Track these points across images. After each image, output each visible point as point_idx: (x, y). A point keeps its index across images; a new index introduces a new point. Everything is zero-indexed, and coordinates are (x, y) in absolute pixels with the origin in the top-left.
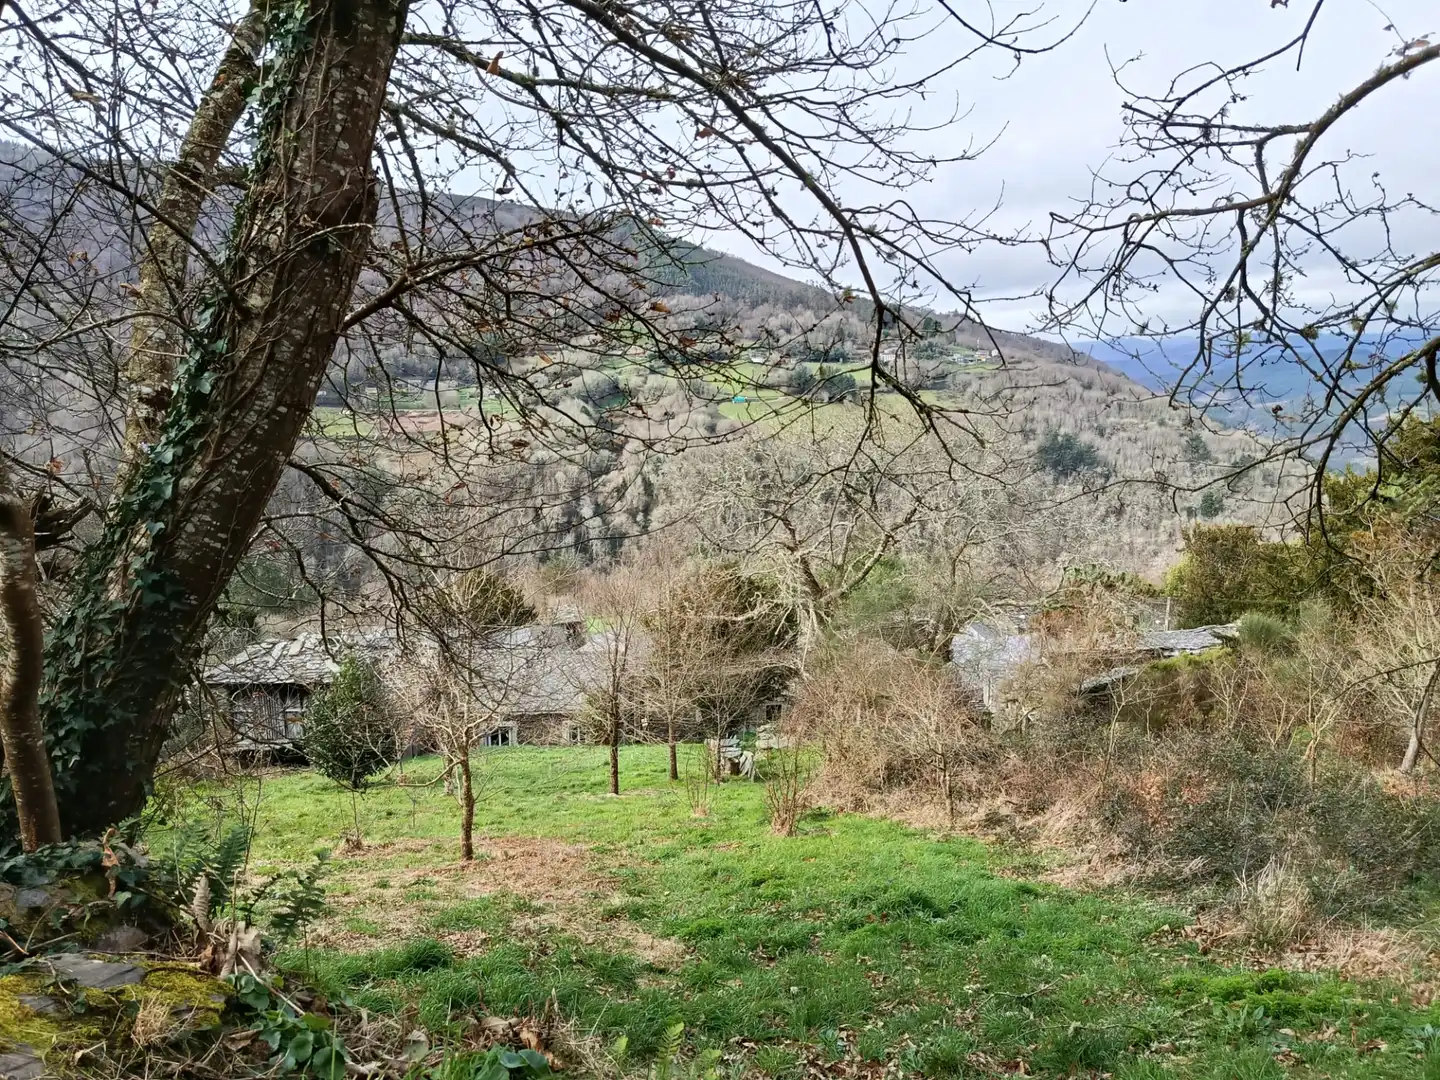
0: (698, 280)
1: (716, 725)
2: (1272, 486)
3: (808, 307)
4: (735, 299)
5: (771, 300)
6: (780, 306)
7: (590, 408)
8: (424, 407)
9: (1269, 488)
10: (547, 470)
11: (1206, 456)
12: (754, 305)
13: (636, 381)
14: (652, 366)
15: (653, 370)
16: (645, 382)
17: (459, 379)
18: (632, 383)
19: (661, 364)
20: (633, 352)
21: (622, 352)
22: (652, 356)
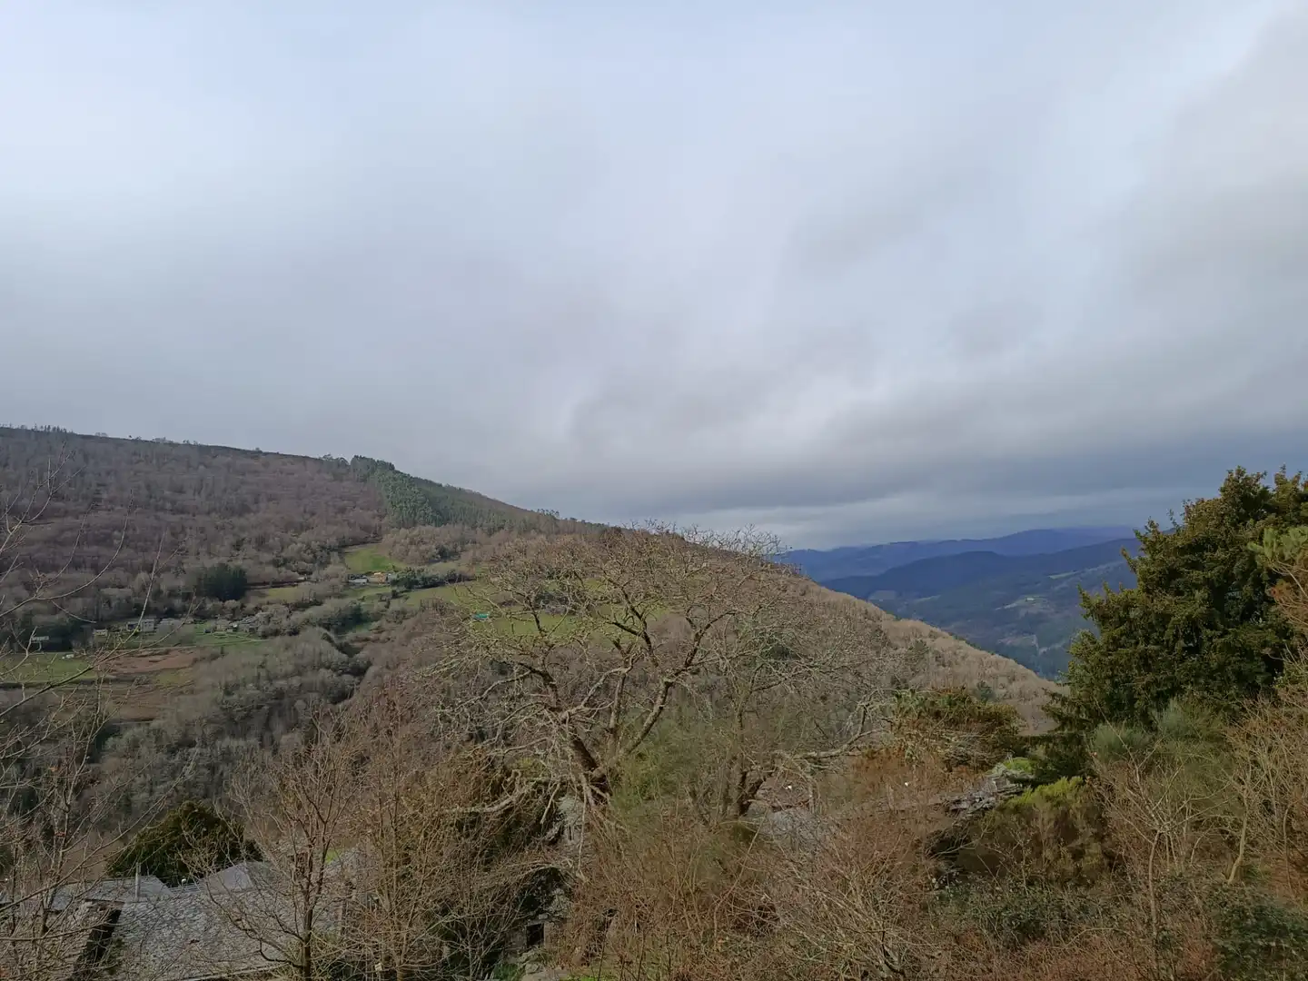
0: (439, 512)
1: (467, 962)
2: (944, 666)
3: (541, 532)
4: (474, 527)
5: (506, 528)
6: (515, 532)
7: (332, 635)
8: (156, 646)
9: (942, 668)
10: (286, 701)
11: (887, 643)
12: (491, 532)
13: (379, 605)
14: (394, 591)
15: (395, 595)
16: (387, 607)
17: (195, 615)
18: (375, 609)
19: (403, 588)
20: (376, 580)
21: (365, 581)
22: (395, 583)
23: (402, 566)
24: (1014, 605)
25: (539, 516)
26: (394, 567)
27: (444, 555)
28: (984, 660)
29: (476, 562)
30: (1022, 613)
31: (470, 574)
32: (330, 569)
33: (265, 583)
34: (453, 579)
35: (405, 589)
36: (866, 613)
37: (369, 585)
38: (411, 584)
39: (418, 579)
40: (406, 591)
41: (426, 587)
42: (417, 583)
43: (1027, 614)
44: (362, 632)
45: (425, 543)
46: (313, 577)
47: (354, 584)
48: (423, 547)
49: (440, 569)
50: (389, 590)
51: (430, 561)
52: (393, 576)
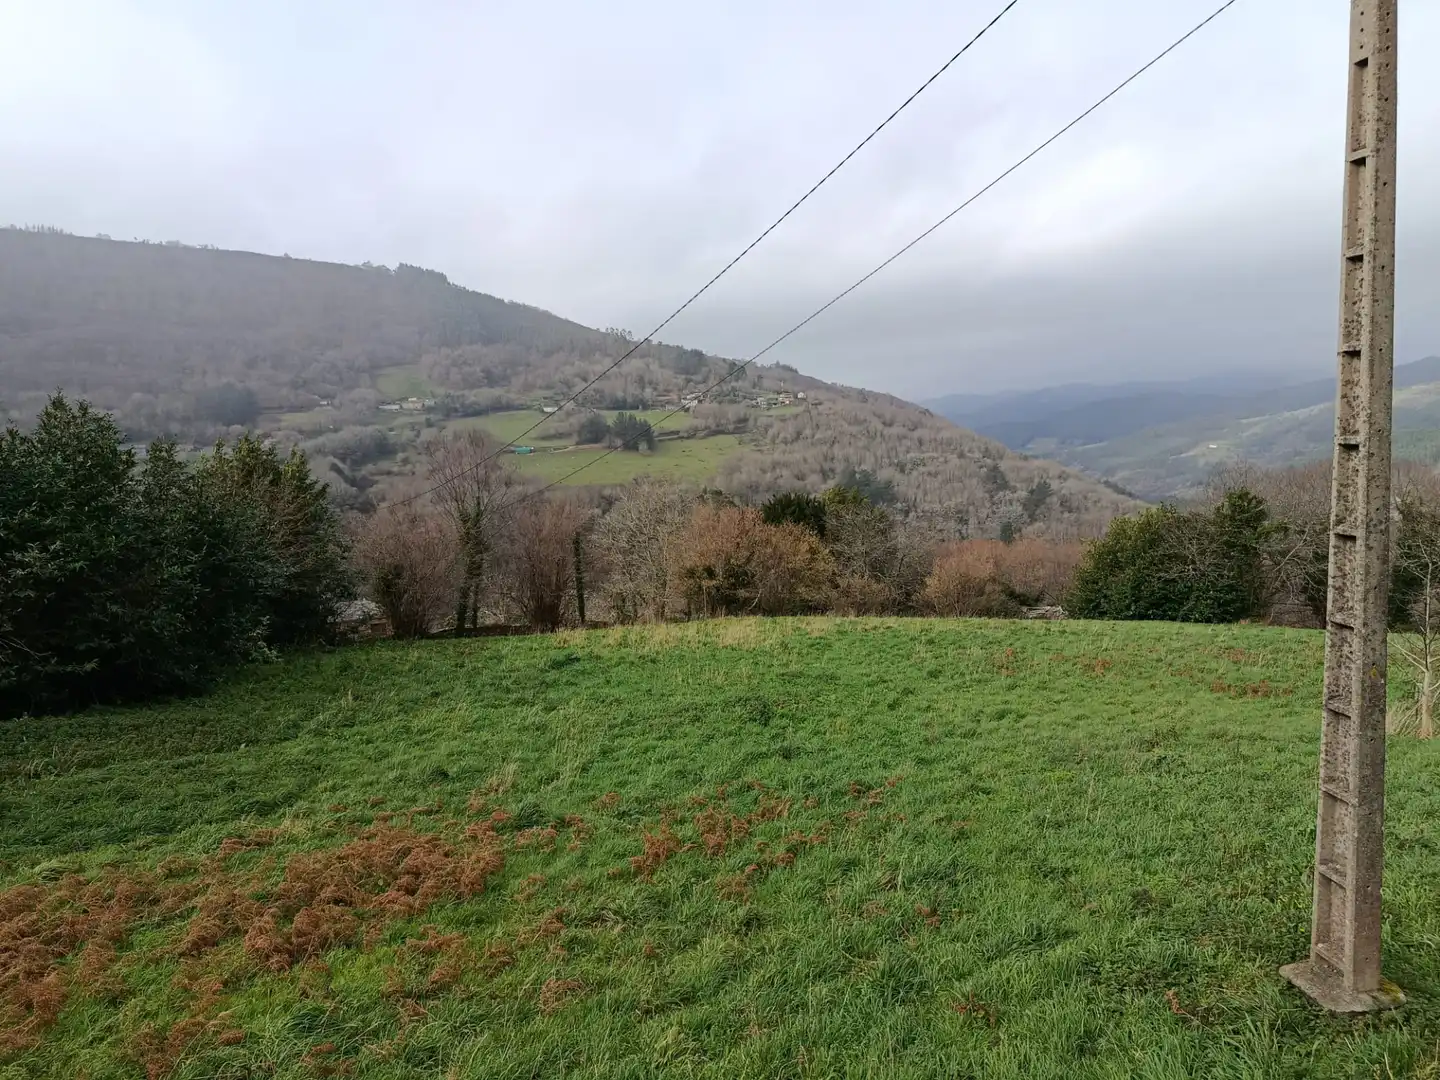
0: (488, 330)
2: (1070, 512)
5: (567, 350)
6: (576, 354)
11: (1005, 486)
13: (408, 434)
14: (428, 420)
15: (429, 424)
16: (418, 436)
17: (196, 442)
18: (404, 439)
19: (440, 417)
20: (411, 406)
21: (397, 407)
22: (429, 410)
23: (441, 391)
24: (1191, 453)
25: (605, 335)
26: (432, 392)
27: (491, 379)
28: (1120, 505)
29: (528, 387)
30: (1201, 462)
31: (517, 402)
32: (356, 393)
33: (281, 408)
34: (498, 407)
35: (442, 418)
36: (987, 449)
37: (401, 412)
38: (449, 412)
39: (458, 406)
40: (443, 420)
41: (467, 415)
42: (456, 410)
43: (1207, 464)
44: (384, 465)
45: (470, 365)
46: (336, 402)
47: (384, 411)
48: (467, 369)
49: (484, 395)
50: (423, 418)
51: (472, 386)
52: (430, 402)
